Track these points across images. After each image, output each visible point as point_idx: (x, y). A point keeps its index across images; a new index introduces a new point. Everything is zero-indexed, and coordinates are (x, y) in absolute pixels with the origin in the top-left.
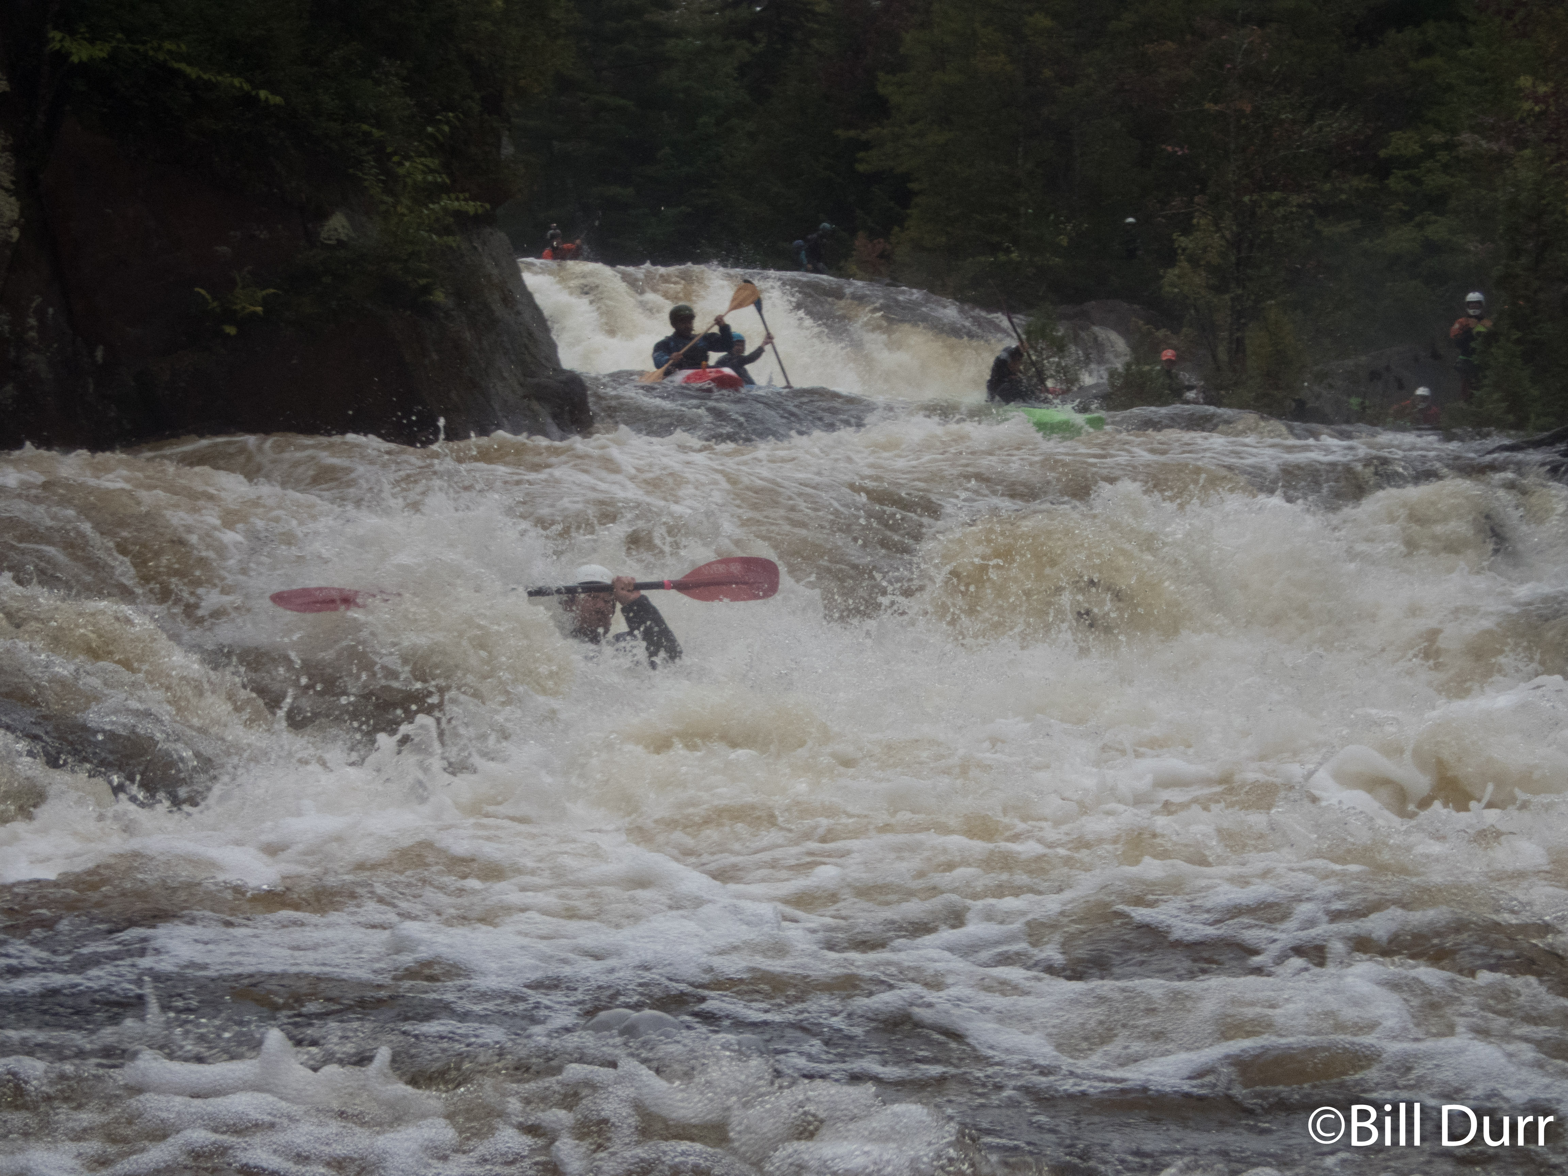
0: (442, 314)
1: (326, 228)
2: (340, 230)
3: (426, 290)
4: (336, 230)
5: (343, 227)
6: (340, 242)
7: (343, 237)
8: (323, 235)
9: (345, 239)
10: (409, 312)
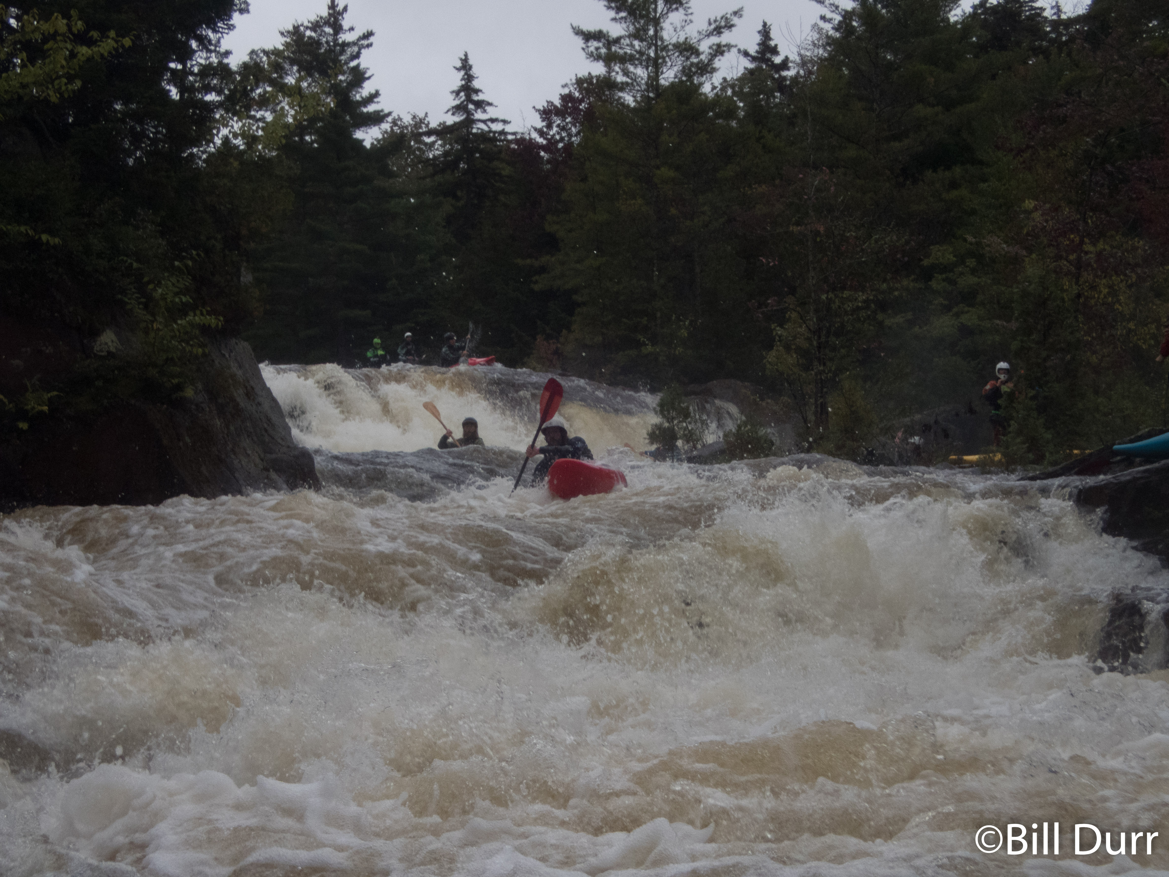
0: (193, 407)
1: (98, 343)
2: (110, 344)
3: (179, 387)
4: (106, 344)
5: (112, 341)
6: (109, 353)
7: (112, 349)
8: (96, 348)
9: (114, 351)
10: (165, 406)
